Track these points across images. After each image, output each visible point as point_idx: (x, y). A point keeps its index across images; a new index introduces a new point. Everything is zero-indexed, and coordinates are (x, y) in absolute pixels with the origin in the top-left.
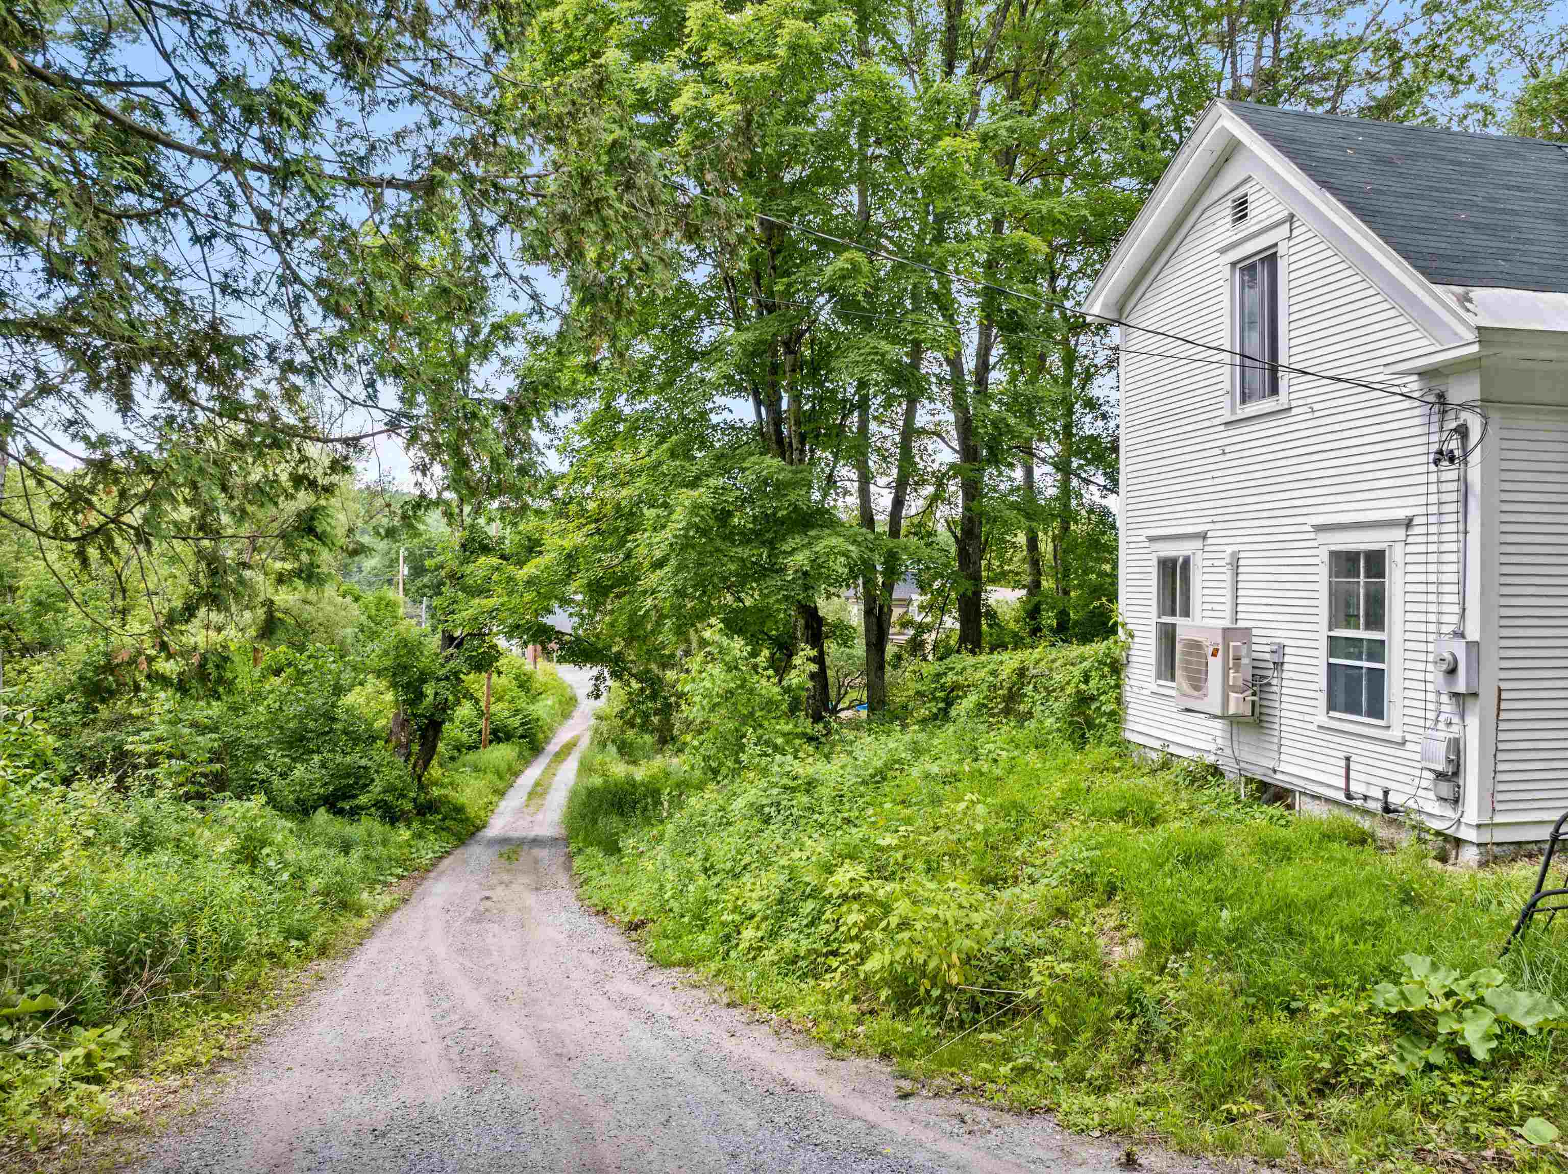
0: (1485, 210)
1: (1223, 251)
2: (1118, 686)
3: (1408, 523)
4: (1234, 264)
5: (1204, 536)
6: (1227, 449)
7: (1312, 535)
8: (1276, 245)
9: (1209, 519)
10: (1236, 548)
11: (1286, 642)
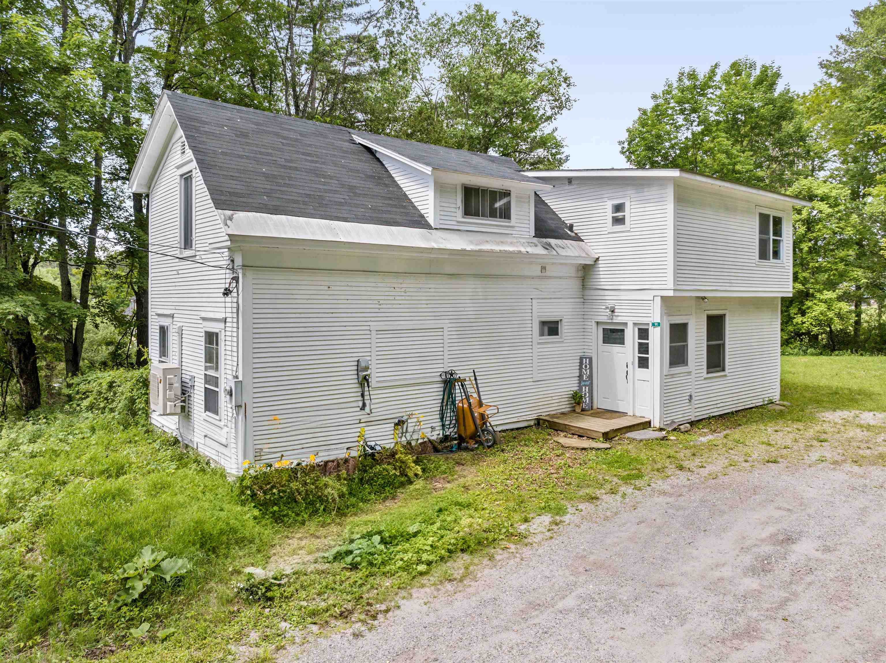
0: (284, 167)
1: (178, 167)
2: (147, 394)
3: (225, 321)
4: (181, 176)
5: (172, 316)
6: (180, 272)
7: (201, 322)
8: (191, 171)
9: (173, 307)
10: (181, 324)
11: (195, 375)
